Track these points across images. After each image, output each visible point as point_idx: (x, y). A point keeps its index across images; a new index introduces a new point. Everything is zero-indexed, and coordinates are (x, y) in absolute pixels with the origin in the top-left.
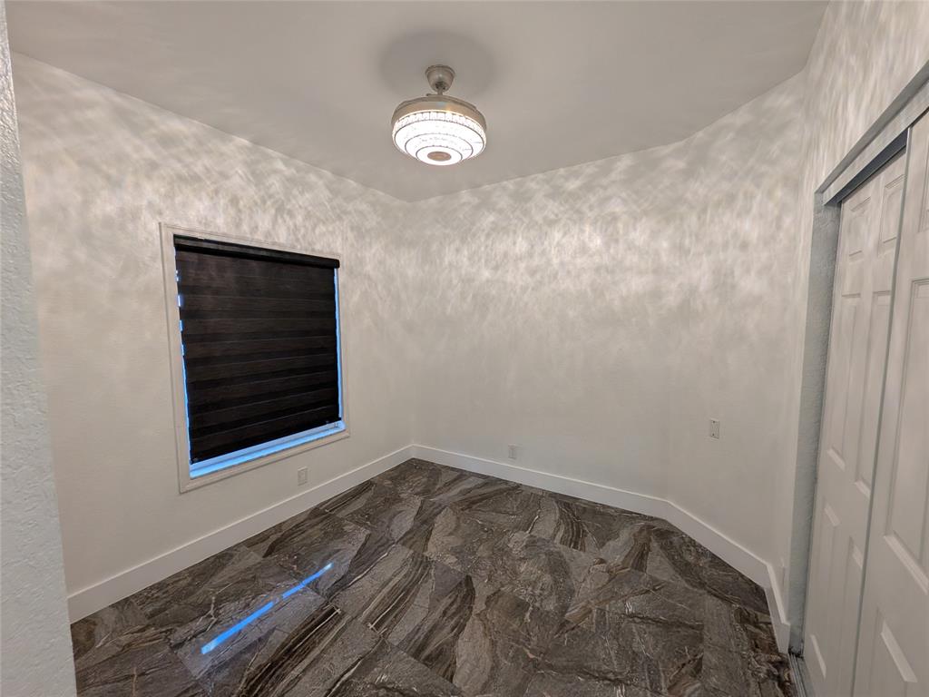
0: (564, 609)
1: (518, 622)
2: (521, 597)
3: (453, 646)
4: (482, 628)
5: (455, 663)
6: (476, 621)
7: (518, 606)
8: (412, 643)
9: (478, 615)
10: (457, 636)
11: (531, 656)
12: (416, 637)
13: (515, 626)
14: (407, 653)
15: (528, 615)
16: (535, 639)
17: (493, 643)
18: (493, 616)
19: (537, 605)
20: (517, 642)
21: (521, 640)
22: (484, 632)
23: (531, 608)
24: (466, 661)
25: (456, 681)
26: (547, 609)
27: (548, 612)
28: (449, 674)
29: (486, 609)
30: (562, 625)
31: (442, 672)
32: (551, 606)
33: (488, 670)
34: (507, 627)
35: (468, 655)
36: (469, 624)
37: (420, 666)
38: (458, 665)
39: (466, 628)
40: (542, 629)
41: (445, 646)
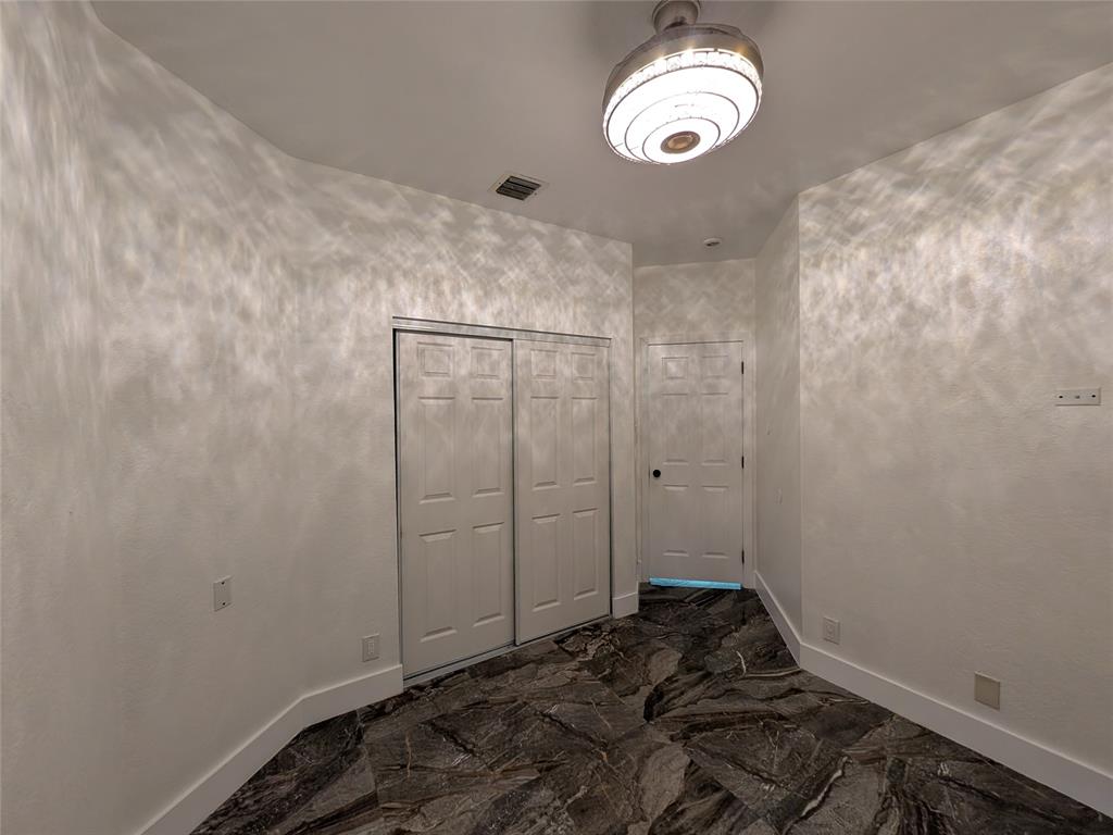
0: (530, 785)
1: (597, 791)
2: (571, 822)
3: (686, 792)
4: (645, 799)
5: (686, 774)
6: (649, 810)
7: (583, 811)
8: (739, 813)
9: (644, 819)
10: (678, 802)
11: (604, 754)
12: (733, 819)
13: (604, 787)
14: (743, 805)
15: (579, 795)
16: (590, 766)
17: (637, 778)
18: (623, 809)
19: (558, 803)
20: (611, 770)
21: (605, 771)
22: (644, 793)
23: (570, 801)
24: (673, 772)
25: (686, 760)
26: (550, 792)
27: (553, 789)
28: (693, 768)
29: (629, 823)
30: (549, 769)
31: (701, 772)
32: (543, 795)
33: (652, 758)
34: (613, 789)
35: (670, 777)
36: (659, 812)
37: (726, 784)
38: (683, 771)
39: (665, 807)
40: (574, 774)
41: (695, 794)
